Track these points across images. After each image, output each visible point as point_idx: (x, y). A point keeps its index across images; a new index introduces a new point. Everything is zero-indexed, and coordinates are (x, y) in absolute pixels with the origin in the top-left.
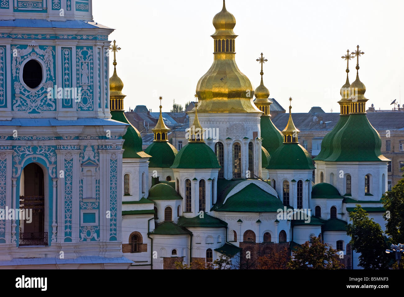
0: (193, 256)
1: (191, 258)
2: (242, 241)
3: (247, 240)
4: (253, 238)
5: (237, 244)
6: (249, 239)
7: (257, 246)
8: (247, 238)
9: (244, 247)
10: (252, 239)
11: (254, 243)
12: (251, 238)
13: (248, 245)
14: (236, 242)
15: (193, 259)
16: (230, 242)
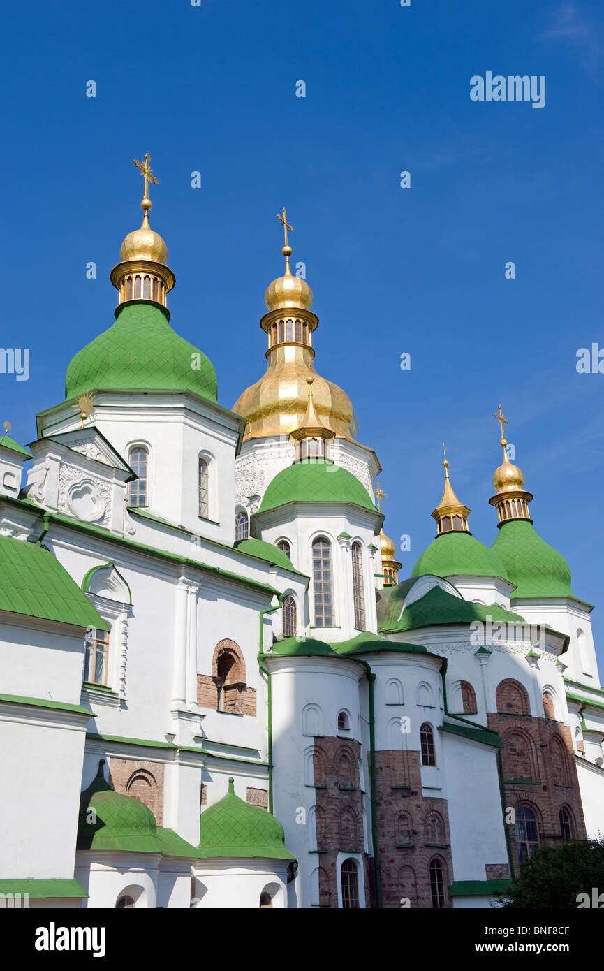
0: (379, 747)
1: (372, 754)
2: (494, 710)
3: (506, 710)
4: (520, 704)
5: (481, 719)
6: (509, 705)
7: (535, 726)
8: (504, 704)
9: (502, 727)
10: (518, 707)
11: (527, 716)
12: (515, 702)
13: (512, 722)
14: (477, 713)
15: (378, 758)
16: (460, 717)
